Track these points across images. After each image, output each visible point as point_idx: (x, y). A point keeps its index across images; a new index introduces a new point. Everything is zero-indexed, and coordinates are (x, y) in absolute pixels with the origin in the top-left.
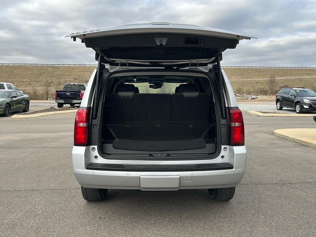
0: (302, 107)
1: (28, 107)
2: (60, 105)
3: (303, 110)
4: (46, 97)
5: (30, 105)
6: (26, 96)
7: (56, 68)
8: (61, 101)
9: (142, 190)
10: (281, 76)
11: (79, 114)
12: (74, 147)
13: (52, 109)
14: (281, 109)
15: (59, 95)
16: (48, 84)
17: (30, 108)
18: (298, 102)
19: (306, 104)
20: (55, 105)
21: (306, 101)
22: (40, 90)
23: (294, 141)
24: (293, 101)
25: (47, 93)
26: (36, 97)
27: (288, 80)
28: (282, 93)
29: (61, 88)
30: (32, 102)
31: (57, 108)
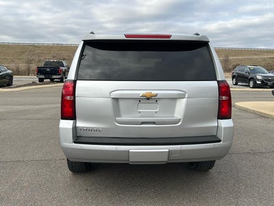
0: (255, 83)
1: (12, 82)
2: (41, 80)
3: (256, 85)
4: (27, 72)
5: (14, 79)
6: (9, 71)
7: (37, 47)
8: (42, 77)
9: (130, 163)
10: (233, 56)
11: (65, 87)
12: (61, 121)
13: (34, 84)
14: (236, 84)
15: (40, 71)
16: (30, 62)
17: (14, 83)
18: (252, 78)
19: (258, 80)
20: (37, 80)
21: (259, 77)
22: (23, 66)
23: (254, 112)
24: (247, 78)
25: (29, 70)
26: (18, 73)
27: (239, 60)
28: (237, 70)
29: (42, 65)
30: (15, 78)
31: (38, 82)
